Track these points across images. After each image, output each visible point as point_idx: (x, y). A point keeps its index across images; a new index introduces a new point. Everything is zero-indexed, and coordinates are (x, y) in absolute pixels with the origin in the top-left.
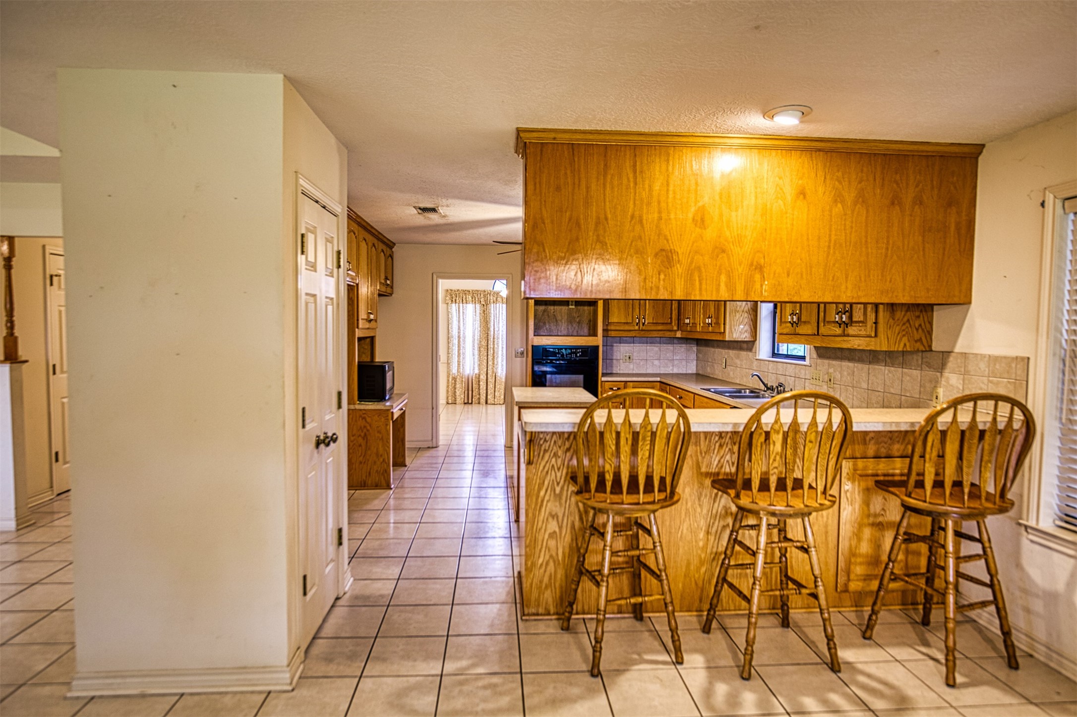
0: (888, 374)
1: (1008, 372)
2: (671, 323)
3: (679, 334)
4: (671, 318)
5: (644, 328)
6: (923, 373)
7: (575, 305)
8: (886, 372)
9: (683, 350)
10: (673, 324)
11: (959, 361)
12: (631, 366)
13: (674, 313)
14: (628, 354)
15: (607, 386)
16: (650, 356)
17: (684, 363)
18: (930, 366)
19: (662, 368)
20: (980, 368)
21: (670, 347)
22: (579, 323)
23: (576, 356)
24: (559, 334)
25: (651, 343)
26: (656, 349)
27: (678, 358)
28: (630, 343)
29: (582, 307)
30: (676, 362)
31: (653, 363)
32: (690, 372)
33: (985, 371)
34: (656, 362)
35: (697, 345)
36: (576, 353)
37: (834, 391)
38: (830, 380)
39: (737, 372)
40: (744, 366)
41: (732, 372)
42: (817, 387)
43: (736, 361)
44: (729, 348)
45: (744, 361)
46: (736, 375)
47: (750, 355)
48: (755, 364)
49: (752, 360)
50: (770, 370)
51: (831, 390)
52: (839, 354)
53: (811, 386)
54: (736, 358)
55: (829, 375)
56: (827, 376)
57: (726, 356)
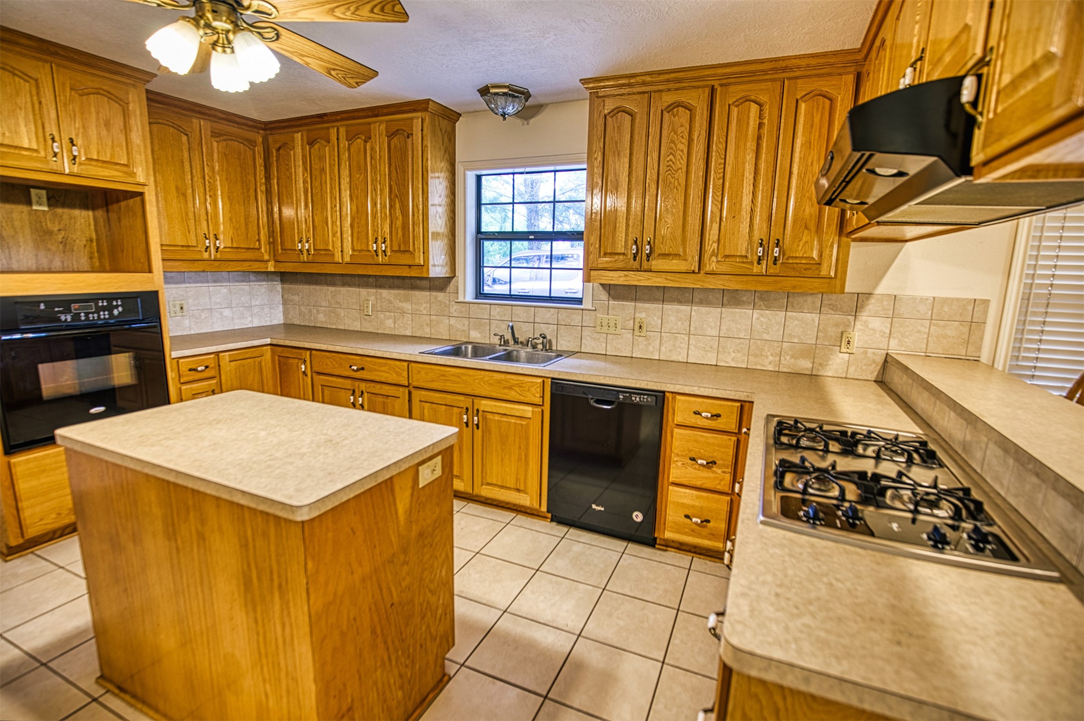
0: (758, 319)
1: (961, 315)
2: (259, 249)
3: (271, 267)
4: (259, 240)
5: (219, 255)
6: (823, 316)
7: (49, 205)
8: (755, 316)
9: (263, 290)
10: (263, 250)
11: (885, 303)
12: (187, 322)
13: (262, 232)
14: (178, 303)
15: (184, 365)
16: (216, 303)
17: (267, 310)
18: (834, 308)
19: (237, 321)
20: (918, 311)
21: (245, 286)
22: (64, 242)
23: (111, 314)
24: (15, 266)
25: (215, 281)
26: (224, 290)
27: (257, 303)
28: (179, 283)
29: (66, 210)
30: (256, 310)
31: (221, 313)
32: (276, 322)
33: (926, 313)
34: (227, 312)
35: (283, 281)
36: (110, 308)
37: (648, 339)
38: (640, 327)
39: (405, 320)
40: (425, 312)
41: (391, 320)
42: (610, 336)
43: (400, 304)
44: (381, 287)
45: (424, 305)
46: (402, 325)
47: (440, 296)
48: (454, 309)
49: (445, 303)
50: (494, 316)
51: (640, 339)
52: (659, 294)
53: (596, 335)
54: (400, 301)
55: (637, 321)
56: (632, 322)
57: (373, 297)
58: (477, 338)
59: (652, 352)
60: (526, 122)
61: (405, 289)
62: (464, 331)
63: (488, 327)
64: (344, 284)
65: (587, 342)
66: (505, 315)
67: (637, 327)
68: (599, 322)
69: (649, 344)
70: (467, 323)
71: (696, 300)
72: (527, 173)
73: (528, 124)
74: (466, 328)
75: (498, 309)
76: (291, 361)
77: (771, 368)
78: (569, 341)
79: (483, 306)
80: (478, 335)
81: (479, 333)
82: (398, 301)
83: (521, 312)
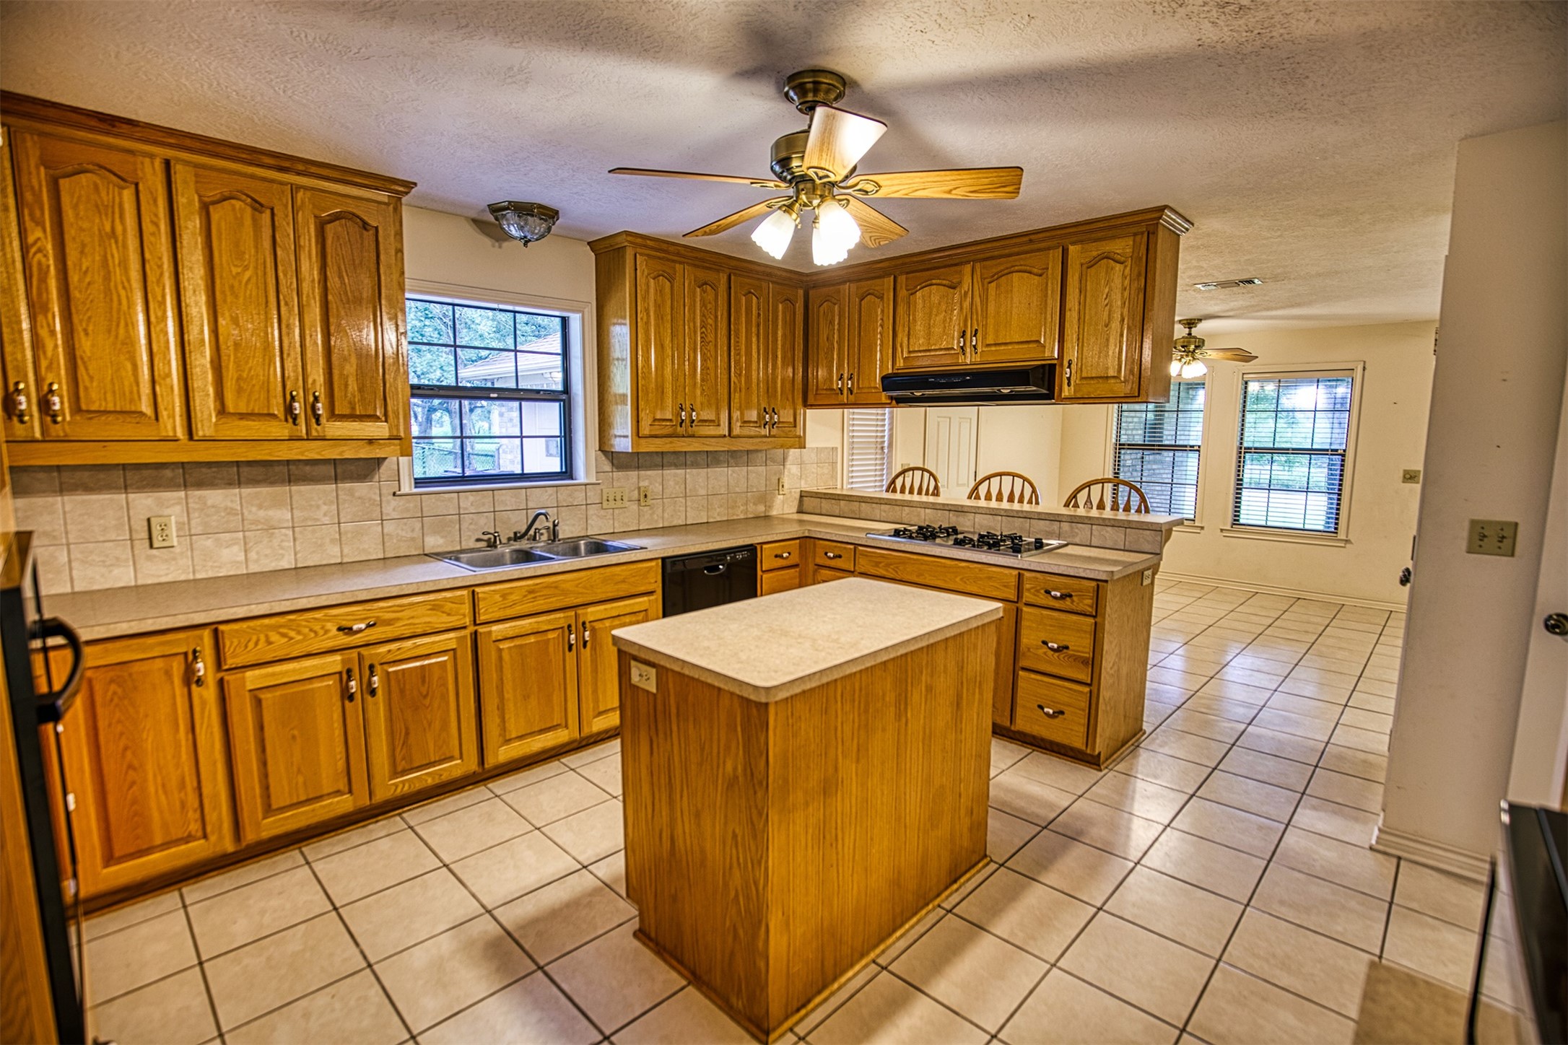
0: (731, 475)
1: (828, 459)
8: (729, 473)
11: (796, 454)
20: (811, 458)
33: (815, 459)
37: (651, 508)
38: (646, 496)
39: (276, 542)
40: (326, 520)
41: (235, 549)
42: (617, 511)
43: (262, 513)
44: (200, 485)
45: (325, 508)
46: (268, 551)
47: (361, 488)
48: (391, 507)
49: (370, 499)
50: (466, 509)
51: (646, 509)
52: (658, 460)
53: (602, 512)
54: (260, 507)
55: (642, 489)
56: (636, 492)
57: (177, 509)
58: (438, 546)
59: (657, 521)
60: (497, 244)
61: (273, 483)
62: (413, 539)
63: (457, 526)
64: (62, 490)
65: (593, 523)
66: (484, 504)
67: (642, 497)
68: (605, 498)
69: (653, 513)
70: (418, 525)
71: (688, 462)
72: (501, 310)
73: (500, 247)
74: (417, 533)
75: (471, 497)
76: (136, 668)
77: (742, 516)
78: (574, 525)
79: (446, 495)
80: (441, 541)
81: (442, 537)
82: (254, 509)
83: (508, 497)
